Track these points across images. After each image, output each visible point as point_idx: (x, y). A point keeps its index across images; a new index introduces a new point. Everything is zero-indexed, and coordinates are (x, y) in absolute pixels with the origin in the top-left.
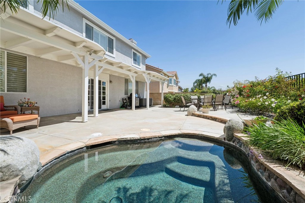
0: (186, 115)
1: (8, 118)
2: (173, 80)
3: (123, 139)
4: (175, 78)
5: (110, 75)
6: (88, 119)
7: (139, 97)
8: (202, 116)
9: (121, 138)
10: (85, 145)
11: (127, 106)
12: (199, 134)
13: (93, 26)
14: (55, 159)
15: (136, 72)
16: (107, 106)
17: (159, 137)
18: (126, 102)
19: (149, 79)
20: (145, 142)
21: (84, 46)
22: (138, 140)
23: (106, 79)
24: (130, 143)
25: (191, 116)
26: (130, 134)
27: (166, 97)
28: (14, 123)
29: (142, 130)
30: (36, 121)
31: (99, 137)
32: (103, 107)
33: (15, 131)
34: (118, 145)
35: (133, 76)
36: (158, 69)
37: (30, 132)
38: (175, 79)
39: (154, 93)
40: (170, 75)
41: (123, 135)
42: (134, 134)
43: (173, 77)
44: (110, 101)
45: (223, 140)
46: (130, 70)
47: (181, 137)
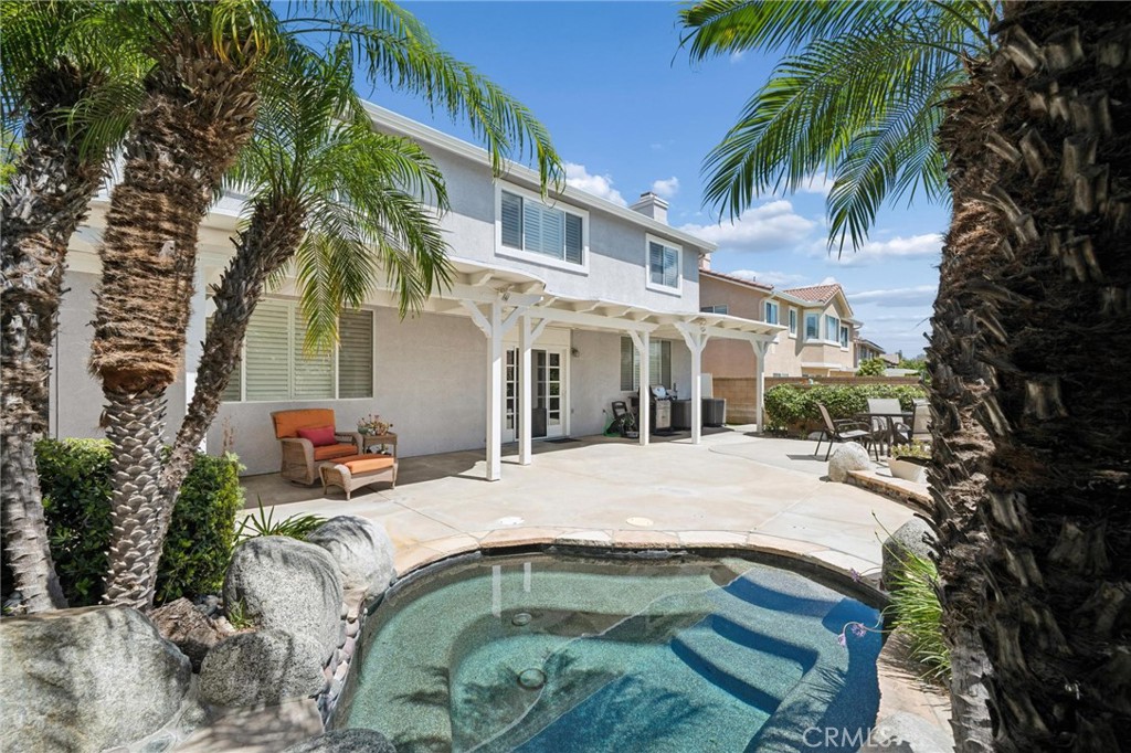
0: (821, 479)
1: (343, 463)
2: (822, 320)
3: (568, 540)
4: (832, 311)
5: (572, 331)
6: (502, 472)
7: (670, 399)
8: (882, 487)
9: (564, 540)
10: (478, 546)
11: (626, 428)
12: (804, 556)
13: (521, 195)
14: (420, 568)
15: (653, 319)
16: (565, 427)
17: (670, 550)
18: (623, 416)
19: (699, 337)
20: (627, 559)
21: (492, 278)
22: (608, 548)
23: (559, 345)
24: (586, 554)
25: (840, 484)
26: (590, 529)
27: (774, 397)
28: (354, 475)
29: (629, 521)
30: (390, 472)
31: (513, 529)
32: (554, 430)
33: (358, 493)
34: (554, 554)
35: (640, 335)
36: (754, 285)
37: (379, 498)
38: (837, 316)
39: (734, 379)
40: (809, 303)
41: (572, 530)
42: (602, 530)
43: (824, 308)
44: (572, 411)
45: (878, 589)
46: (630, 316)
47: (745, 559)
